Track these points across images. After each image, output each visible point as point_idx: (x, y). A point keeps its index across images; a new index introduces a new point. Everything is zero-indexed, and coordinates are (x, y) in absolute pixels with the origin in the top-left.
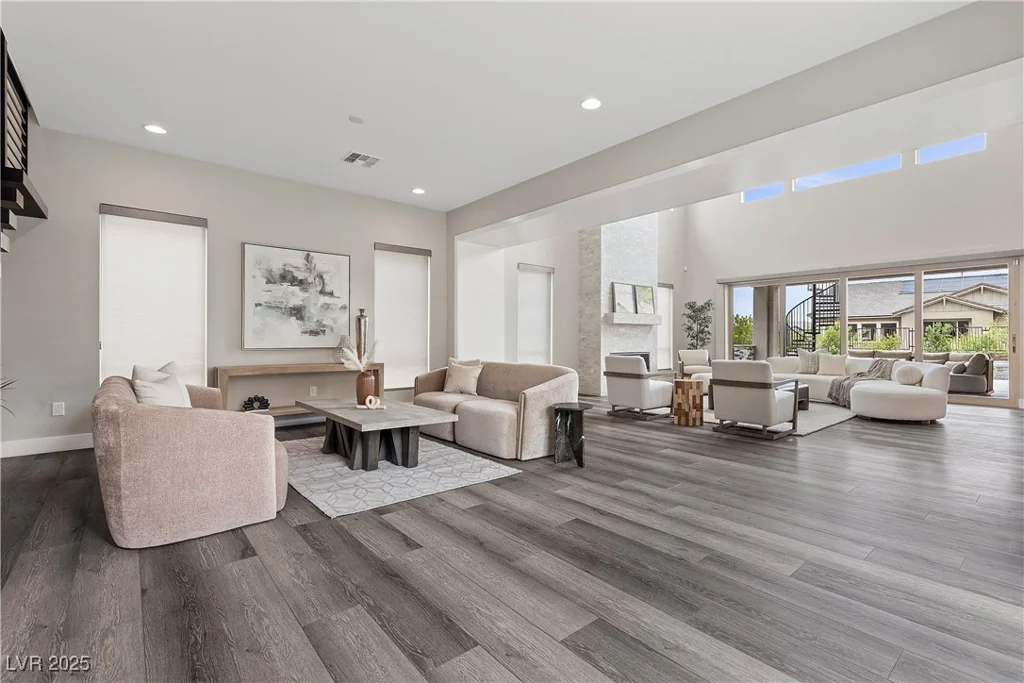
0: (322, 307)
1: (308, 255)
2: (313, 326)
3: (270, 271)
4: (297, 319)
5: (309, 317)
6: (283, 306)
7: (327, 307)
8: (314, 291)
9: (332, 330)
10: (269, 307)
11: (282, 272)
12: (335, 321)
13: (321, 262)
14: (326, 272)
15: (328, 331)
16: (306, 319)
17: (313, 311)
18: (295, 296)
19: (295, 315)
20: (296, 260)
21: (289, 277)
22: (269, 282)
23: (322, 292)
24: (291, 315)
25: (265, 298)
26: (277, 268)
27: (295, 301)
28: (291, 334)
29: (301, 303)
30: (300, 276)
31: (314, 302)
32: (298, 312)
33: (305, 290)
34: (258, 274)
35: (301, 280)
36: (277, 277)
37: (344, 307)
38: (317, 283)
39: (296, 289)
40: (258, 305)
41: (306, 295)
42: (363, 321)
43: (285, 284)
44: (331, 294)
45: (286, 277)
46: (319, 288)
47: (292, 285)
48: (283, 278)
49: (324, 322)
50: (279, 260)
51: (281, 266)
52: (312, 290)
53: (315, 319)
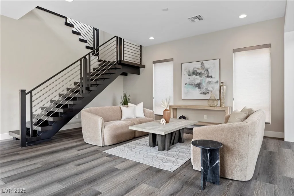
0: (208, 83)
1: (202, 63)
2: (204, 91)
3: (189, 72)
4: (198, 88)
5: (203, 88)
6: (193, 84)
7: (209, 82)
8: (204, 77)
9: (212, 92)
10: (189, 84)
11: (193, 71)
12: (213, 88)
13: (207, 64)
14: (209, 68)
15: (210, 92)
16: (201, 88)
17: (204, 85)
18: (197, 79)
19: (198, 87)
20: (198, 65)
21: (196, 73)
22: (189, 75)
23: (208, 77)
24: (196, 87)
25: (188, 81)
26: (191, 70)
27: (197, 82)
28: (196, 94)
29: (200, 82)
30: (199, 71)
31: (204, 81)
32: (199, 86)
33: (201, 77)
34: (186, 73)
35: (200, 73)
36: (191, 73)
37: (217, 82)
38: (206, 73)
39: (198, 77)
40: (186, 84)
41: (202, 78)
42: (222, 87)
43: (194, 75)
44: (211, 77)
45: (195, 73)
46: (206, 75)
47: (196, 75)
48: (193, 73)
49: (208, 89)
50: (192, 67)
51: (193, 69)
52: (203, 77)
53: (205, 88)
